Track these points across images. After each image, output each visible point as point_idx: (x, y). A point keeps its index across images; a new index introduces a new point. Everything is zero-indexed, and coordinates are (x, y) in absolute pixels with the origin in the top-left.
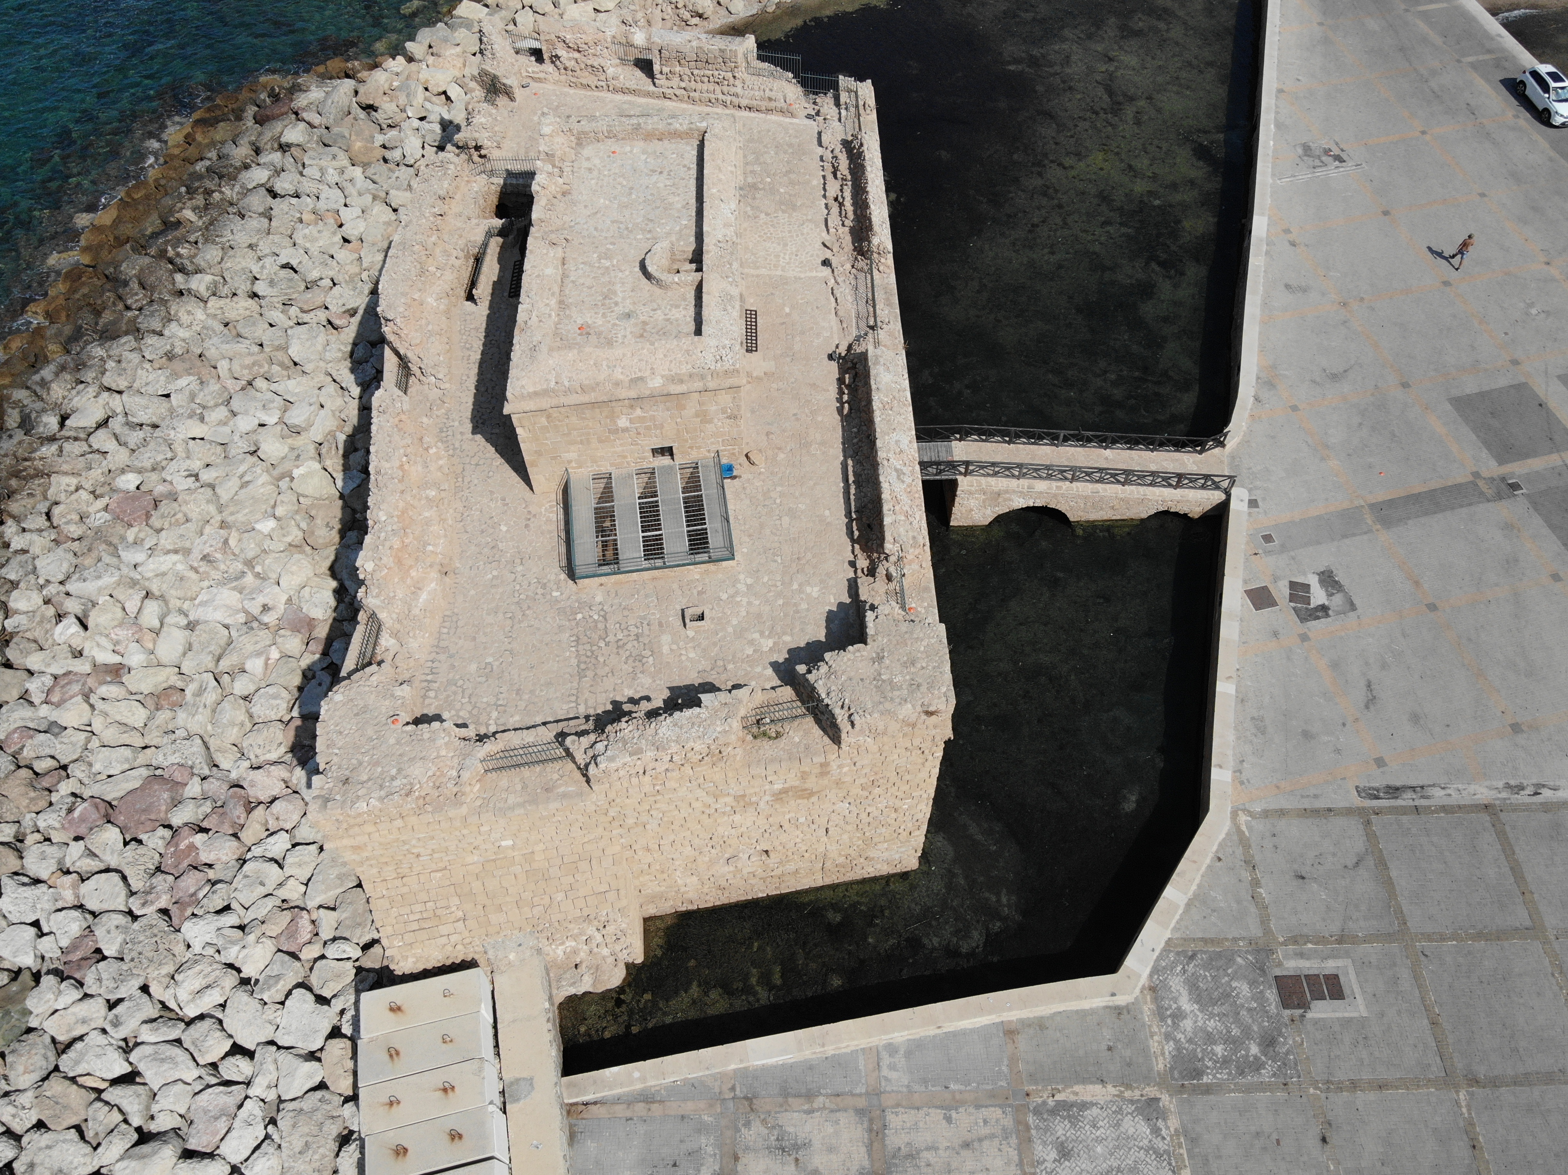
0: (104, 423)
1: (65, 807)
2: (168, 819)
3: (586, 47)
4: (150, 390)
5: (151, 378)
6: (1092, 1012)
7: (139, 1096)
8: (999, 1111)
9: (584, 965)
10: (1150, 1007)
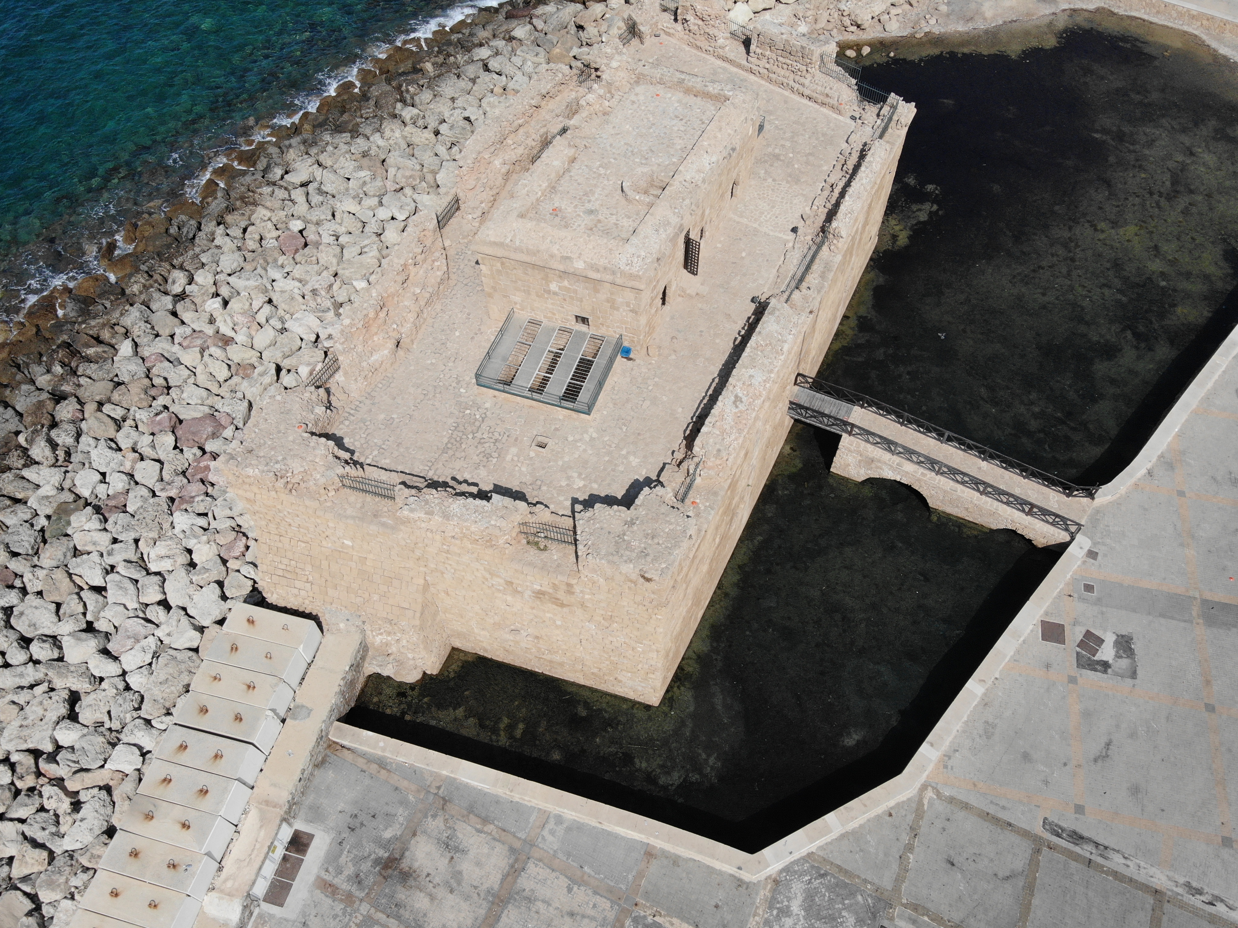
0: (304, 185)
1: (155, 411)
2: (204, 444)
3: (709, 18)
4: (341, 172)
5: (346, 165)
6: (720, 873)
7: (97, 602)
8: (608, 904)
9: (392, 657)
10: (767, 894)
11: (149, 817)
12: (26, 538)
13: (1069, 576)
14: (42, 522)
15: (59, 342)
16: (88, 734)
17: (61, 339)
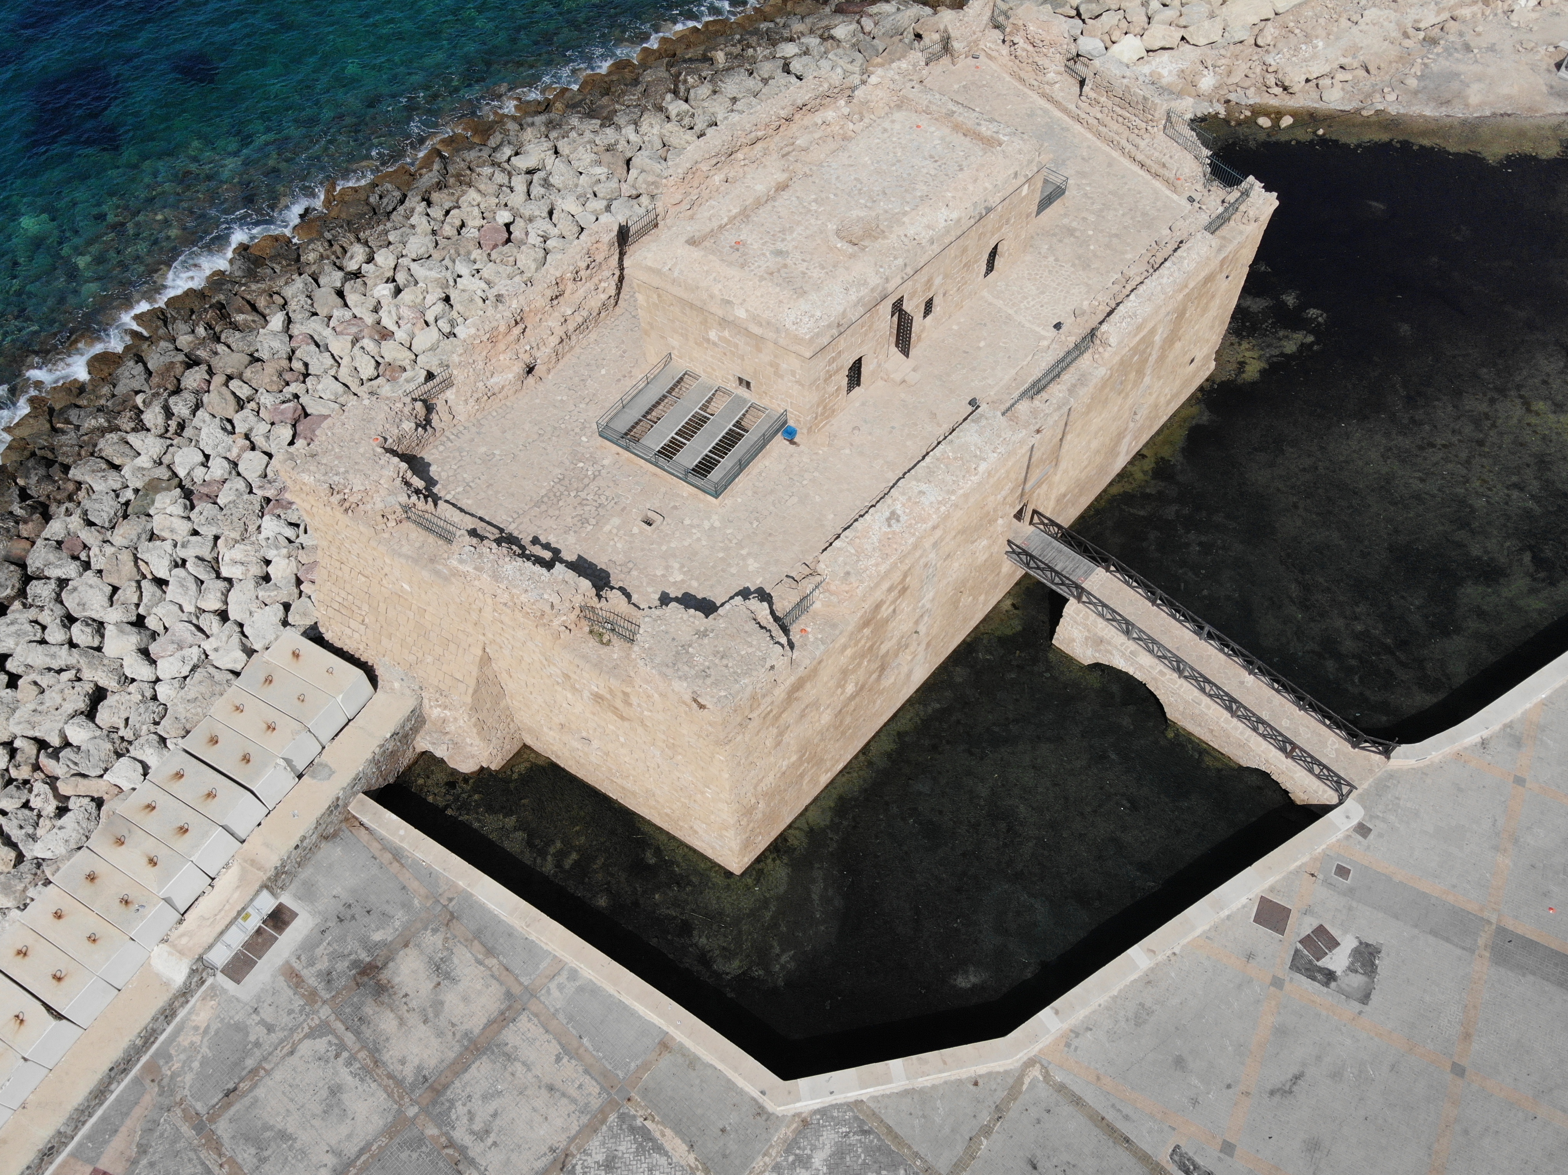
1: (282, 398)
3: (1040, 45)
4: (576, 164)
5: (584, 157)
7: (153, 595)
8: (597, 1090)
10: (789, 1133)
11: (120, 842)
12: (107, 509)
13: (1319, 850)
14: (129, 494)
15: (214, 301)
16: (100, 737)
17: (217, 298)
